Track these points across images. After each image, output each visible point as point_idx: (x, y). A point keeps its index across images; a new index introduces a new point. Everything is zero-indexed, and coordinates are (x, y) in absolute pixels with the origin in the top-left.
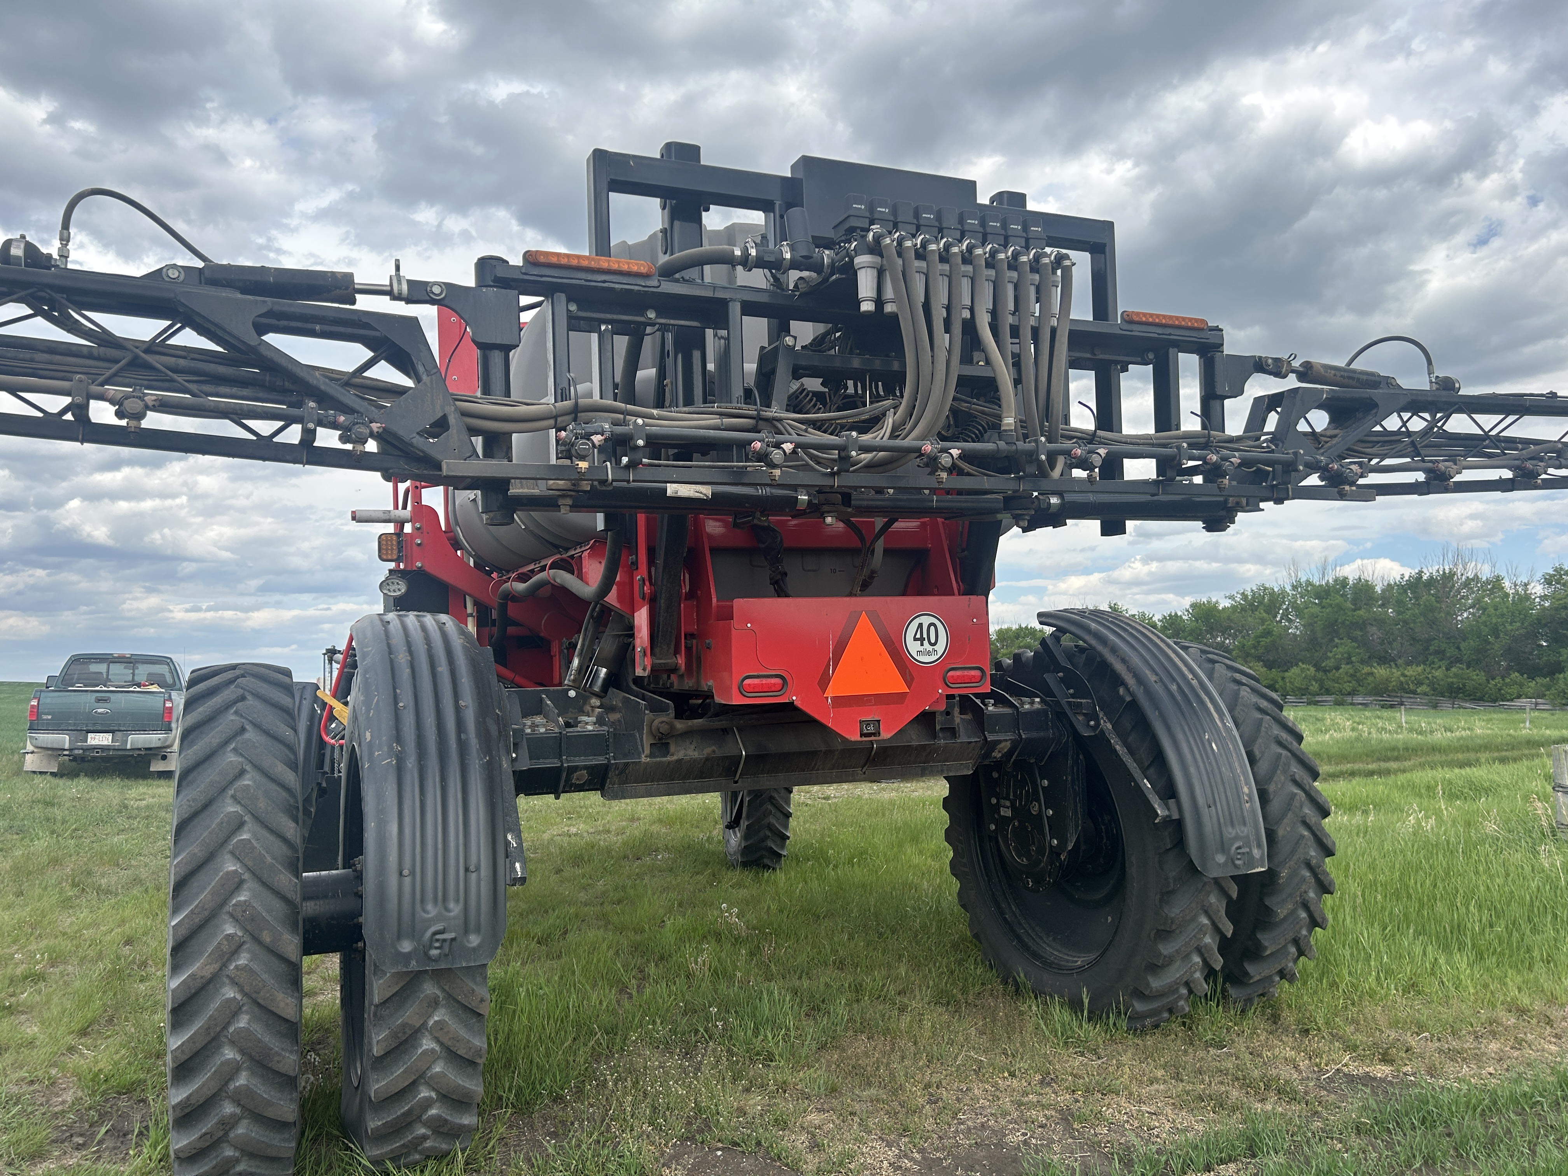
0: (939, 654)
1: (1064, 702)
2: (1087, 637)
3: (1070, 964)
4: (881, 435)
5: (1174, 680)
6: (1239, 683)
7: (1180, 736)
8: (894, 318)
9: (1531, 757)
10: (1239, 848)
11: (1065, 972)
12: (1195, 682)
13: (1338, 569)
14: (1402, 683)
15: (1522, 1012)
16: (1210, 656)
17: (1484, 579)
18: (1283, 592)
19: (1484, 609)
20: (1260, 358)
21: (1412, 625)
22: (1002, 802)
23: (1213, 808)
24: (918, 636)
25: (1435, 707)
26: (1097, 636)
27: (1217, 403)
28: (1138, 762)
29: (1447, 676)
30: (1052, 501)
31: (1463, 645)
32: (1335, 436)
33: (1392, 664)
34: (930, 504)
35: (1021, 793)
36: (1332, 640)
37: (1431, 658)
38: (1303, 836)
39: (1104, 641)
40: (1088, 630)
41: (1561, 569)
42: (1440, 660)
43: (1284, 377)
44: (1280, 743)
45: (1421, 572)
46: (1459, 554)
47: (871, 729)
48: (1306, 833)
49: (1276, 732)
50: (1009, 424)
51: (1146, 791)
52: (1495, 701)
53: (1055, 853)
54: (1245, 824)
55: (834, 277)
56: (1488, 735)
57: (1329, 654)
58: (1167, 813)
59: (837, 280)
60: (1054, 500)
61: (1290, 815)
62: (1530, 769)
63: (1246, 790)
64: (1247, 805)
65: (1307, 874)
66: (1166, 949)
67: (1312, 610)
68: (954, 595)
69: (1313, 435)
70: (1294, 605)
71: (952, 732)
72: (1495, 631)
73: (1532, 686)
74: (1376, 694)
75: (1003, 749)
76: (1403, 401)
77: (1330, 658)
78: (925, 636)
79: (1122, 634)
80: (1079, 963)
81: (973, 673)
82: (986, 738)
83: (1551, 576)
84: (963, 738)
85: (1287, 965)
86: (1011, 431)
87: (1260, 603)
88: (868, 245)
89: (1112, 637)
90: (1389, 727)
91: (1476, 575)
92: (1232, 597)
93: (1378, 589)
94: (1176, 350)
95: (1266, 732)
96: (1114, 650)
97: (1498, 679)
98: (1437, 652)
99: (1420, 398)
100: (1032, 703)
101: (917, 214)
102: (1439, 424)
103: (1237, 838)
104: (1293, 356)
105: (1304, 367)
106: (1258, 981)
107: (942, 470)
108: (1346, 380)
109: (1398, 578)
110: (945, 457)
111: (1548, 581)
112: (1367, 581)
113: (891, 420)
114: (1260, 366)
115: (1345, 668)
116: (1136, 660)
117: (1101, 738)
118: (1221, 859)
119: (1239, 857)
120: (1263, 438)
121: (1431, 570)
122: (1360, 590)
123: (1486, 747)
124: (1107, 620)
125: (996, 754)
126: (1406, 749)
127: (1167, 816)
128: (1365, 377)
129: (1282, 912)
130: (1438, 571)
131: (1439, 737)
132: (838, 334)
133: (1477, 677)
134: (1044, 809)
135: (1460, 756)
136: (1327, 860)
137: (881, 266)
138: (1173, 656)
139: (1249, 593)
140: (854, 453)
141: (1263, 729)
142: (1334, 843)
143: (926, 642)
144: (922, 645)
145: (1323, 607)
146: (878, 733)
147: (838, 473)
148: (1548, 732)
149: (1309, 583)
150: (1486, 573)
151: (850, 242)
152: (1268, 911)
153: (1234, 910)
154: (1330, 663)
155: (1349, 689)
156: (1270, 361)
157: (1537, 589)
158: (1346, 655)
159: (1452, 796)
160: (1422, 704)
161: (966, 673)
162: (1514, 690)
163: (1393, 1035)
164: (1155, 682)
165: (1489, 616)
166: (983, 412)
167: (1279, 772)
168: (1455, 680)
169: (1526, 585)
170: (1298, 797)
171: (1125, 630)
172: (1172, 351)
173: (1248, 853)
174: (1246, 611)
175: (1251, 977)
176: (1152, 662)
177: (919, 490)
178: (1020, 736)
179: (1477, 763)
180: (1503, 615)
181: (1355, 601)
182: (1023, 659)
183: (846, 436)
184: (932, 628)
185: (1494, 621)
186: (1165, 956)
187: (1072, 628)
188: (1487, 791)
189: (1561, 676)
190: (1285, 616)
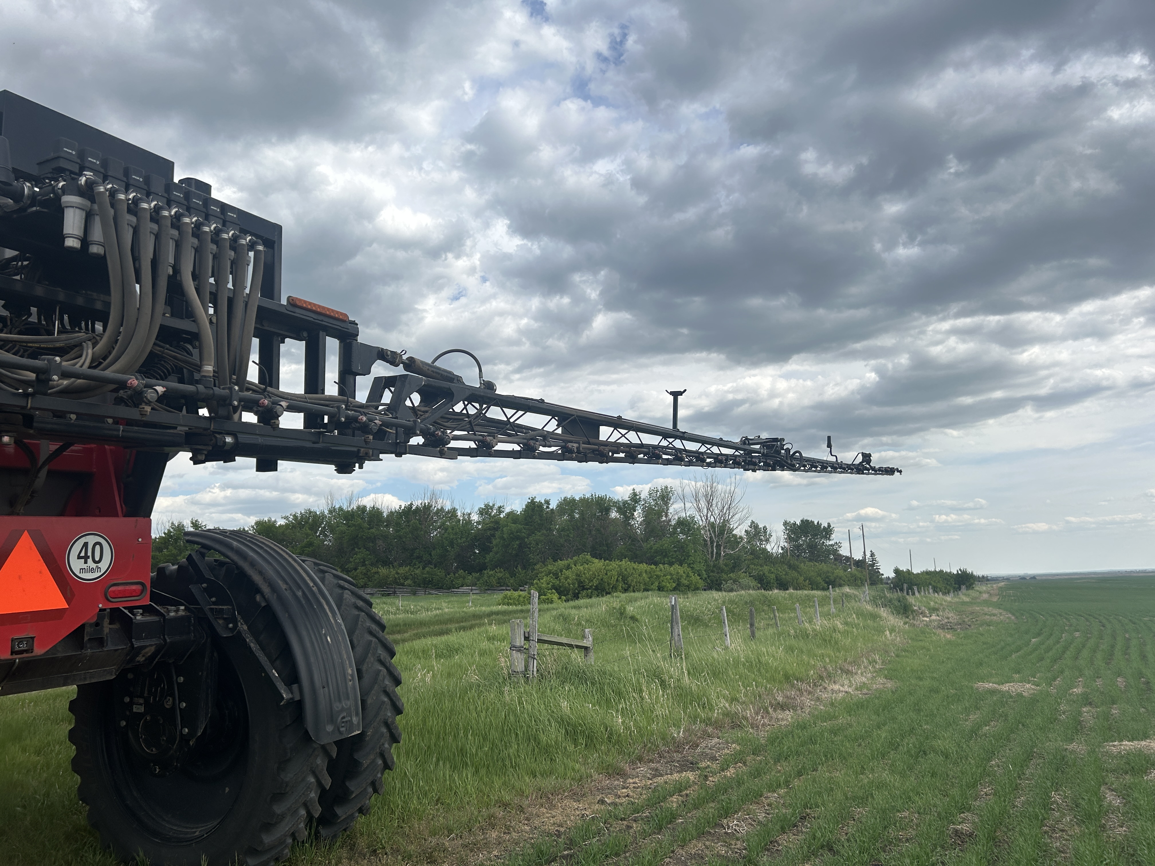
0: (102, 572)
1: (207, 608)
2: (230, 554)
3: (189, 836)
4: (80, 364)
5: (300, 587)
6: (343, 588)
7: (304, 633)
8: (101, 260)
9: (480, 625)
10: (344, 718)
11: (184, 844)
12: (315, 589)
13: (360, 499)
14: (396, 578)
15: (505, 805)
16: (321, 567)
17: (447, 510)
18: (323, 513)
19: (446, 529)
20: (382, 349)
21: (404, 539)
22: (136, 700)
23: (326, 689)
24: (83, 554)
25: (414, 594)
26: (238, 552)
27: (351, 377)
28: (267, 655)
29: (423, 573)
30: (227, 440)
31: (433, 553)
32: (427, 412)
33: (391, 565)
34: (115, 433)
35: (156, 690)
36: (353, 549)
37: (414, 561)
38: (384, 702)
39: (244, 556)
40: (230, 547)
41: (489, 505)
42: (419, 563)
43: (397, 366)
44: (371, 633)
45: (412, 504)
46: (433, 493)
47: (23, 646)
48: (386, 699)
49: (368, 624)
50: (208, 371)
51: (274, 680)
52: (449, 589)
53: (185, 739)
54: (348, 699)
55: (34, 209)
56: (452, 613)
57: (351, 560)
58: (290, 696)
59: (36, 212)
60: (229, 439)
61: (376, 687)
62: (479, 634)
63: (350, 671)
64: (350, 683)
65: (384, 730)
66: (278, 809)
67: (341, 529)
68: (117, 515)
69: (413, 408)
70: (329, 524)
71: (101, 642)
72: (452, 544)
73: (470, 578)
74: (379, 587)
75: (147, 653)
76: (467, 393)
77: (351, 562)
78: (90, 554)
79: (259, 551)
80: (197, 833)
81: (134, 587)
82: (132, 645)
83: (483, 509)
84: (110, 647)
85: (365, 804)
86: (210, 377)
87: (306, 522)
88: (79, 187)
89: (251, 554)
90: (391, 610)
91: (442, 508)
92: (286, 518)
93: (385, 515)
94: (325, 333)
95: (362, 625)
96: (253, 564)
97: (452, 575)
98: (418, 557)
99: (476, 393)
100: (177, 611)
101: (127, 173)
102: (484, 412)
103: (343, 710)
104: (404, 352)
105: (409, 361)
106: (345, 818)
107: (146, 404)
108: (435, 374)
109: (397, 508)
110: (151, 392)
111: (481, 512)
112: (378, 509)
113: (90, 351)
114: (383, 355)
115: (361, 569)
116: (271, 572)
117: (238, 638)
118: (330, 728)
119: (343, 725)
120: (381, 408)
121: (418, 503)
122: (374, 515)
123: (451, 620)
124: (246, 539)
125: (140, 659)
126: (405, 625)
127: (291, 699)
128: (446, 374)
129: (366, 762)
130: (421, 504)
131: (424, 615)
132: (25, 263)
133: (440, 573)
134: (177, 702)
135: (437, 627)
136: (398, 718)
137: (90, 210)
138: (298, 568)
139: (299, 515)
140: (55, 377)
141: (360, 623)
142: (403, 705)
143: (90, 560)
144: (86, 562)
145: (349, 527)
146: (30, 650)
147: (32, 395)
148: (484, 608)
149: (341, 509)
150: (448, 507)
151: (57, 180)
152: (356, 764)
153: (332, 767)
154: (350, 566)
155: (362, 584)
156: (389, 352)
157: (475, 517)
158: (362, 560)
159: (439, 656)
160: (407, 592)
161: (127, 587)
162: (460, 581)
163: (434, 841)
164: (286, 589)
165: (449, 534)
166: (175, 358)
167: (370, 655)
168: (427, 576)
169: (470, 514)
170: (382, 673)
171: (262, 548)
172: (321, 333)
173: (349, 721)
174: (295, 528)
175: (339, 817)
176: (283, 574)
177: (101, 419)
178: (165, 640)
179: (447, 632)
180: (456, 534)
181: (370, 522)
182: (167, 572)
183: (48, 360)
184: (98, 547)
185: (451, 537)
186: (279, 815)
187: (217, 546)
188: (457, 651)
189: (486, 572)
190: (322, 532)
